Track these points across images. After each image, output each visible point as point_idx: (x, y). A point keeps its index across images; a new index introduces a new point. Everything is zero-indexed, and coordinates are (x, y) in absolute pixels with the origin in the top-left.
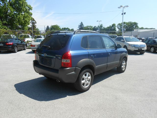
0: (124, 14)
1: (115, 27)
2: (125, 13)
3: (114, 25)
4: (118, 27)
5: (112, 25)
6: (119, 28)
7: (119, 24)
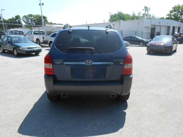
0: (41, 4)
1: (20, 20)
2: (43, 4)
3: (18, 17)
4: (23, 21)
5: (16, 17)
6: (25, 22)
7: (25, 16)
